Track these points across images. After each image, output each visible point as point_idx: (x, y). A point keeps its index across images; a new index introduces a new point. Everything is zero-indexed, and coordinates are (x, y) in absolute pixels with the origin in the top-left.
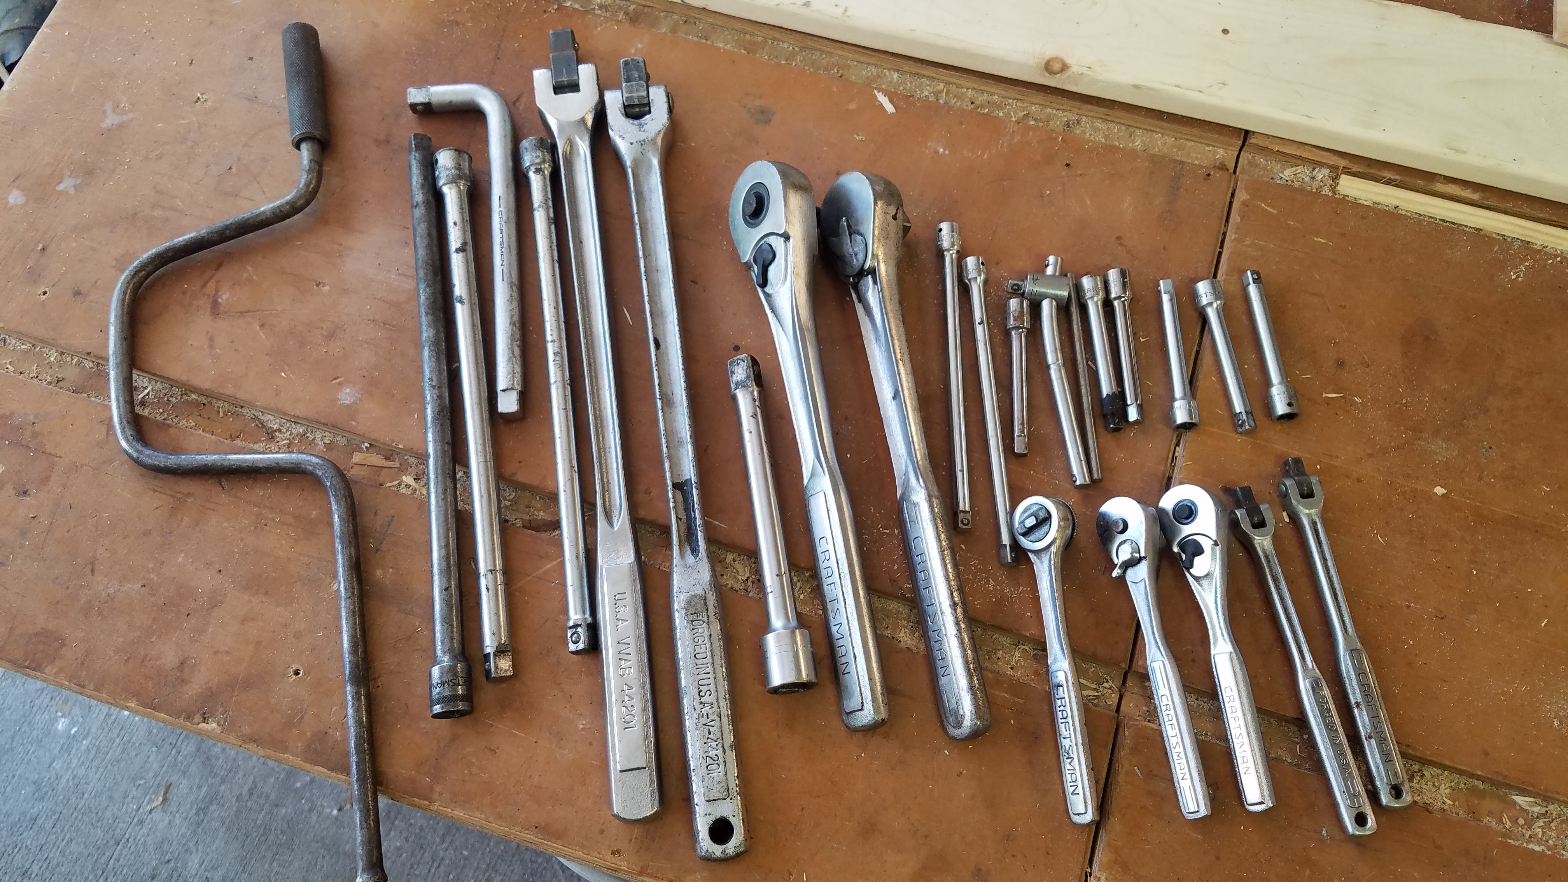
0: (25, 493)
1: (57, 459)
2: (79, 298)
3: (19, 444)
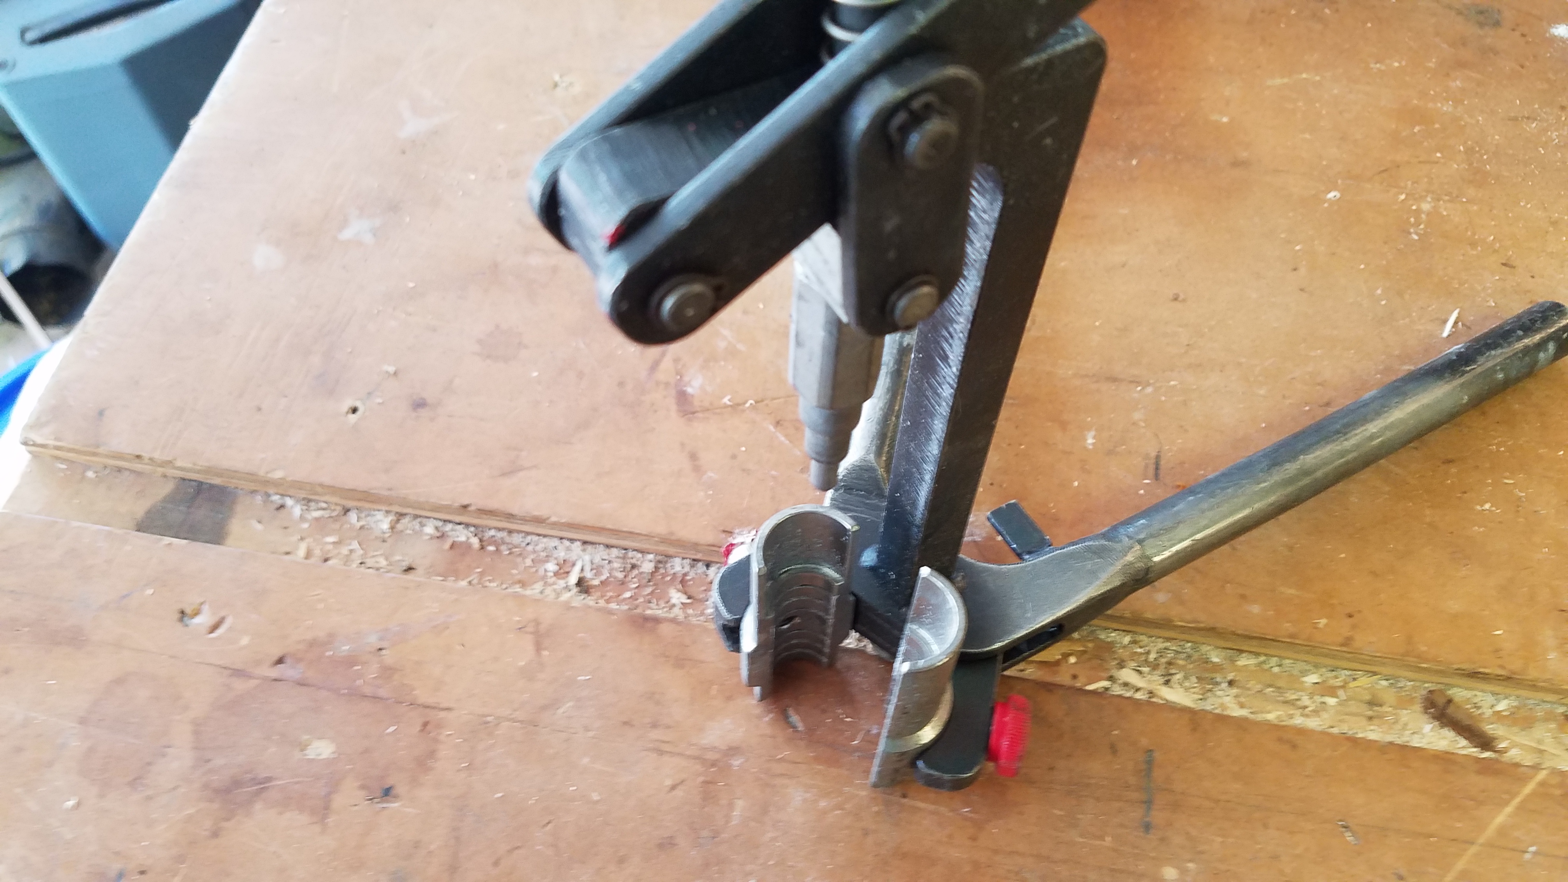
0: (387, 792)
1: (443, 714)
2: (424, 412)
3: (356, 695)
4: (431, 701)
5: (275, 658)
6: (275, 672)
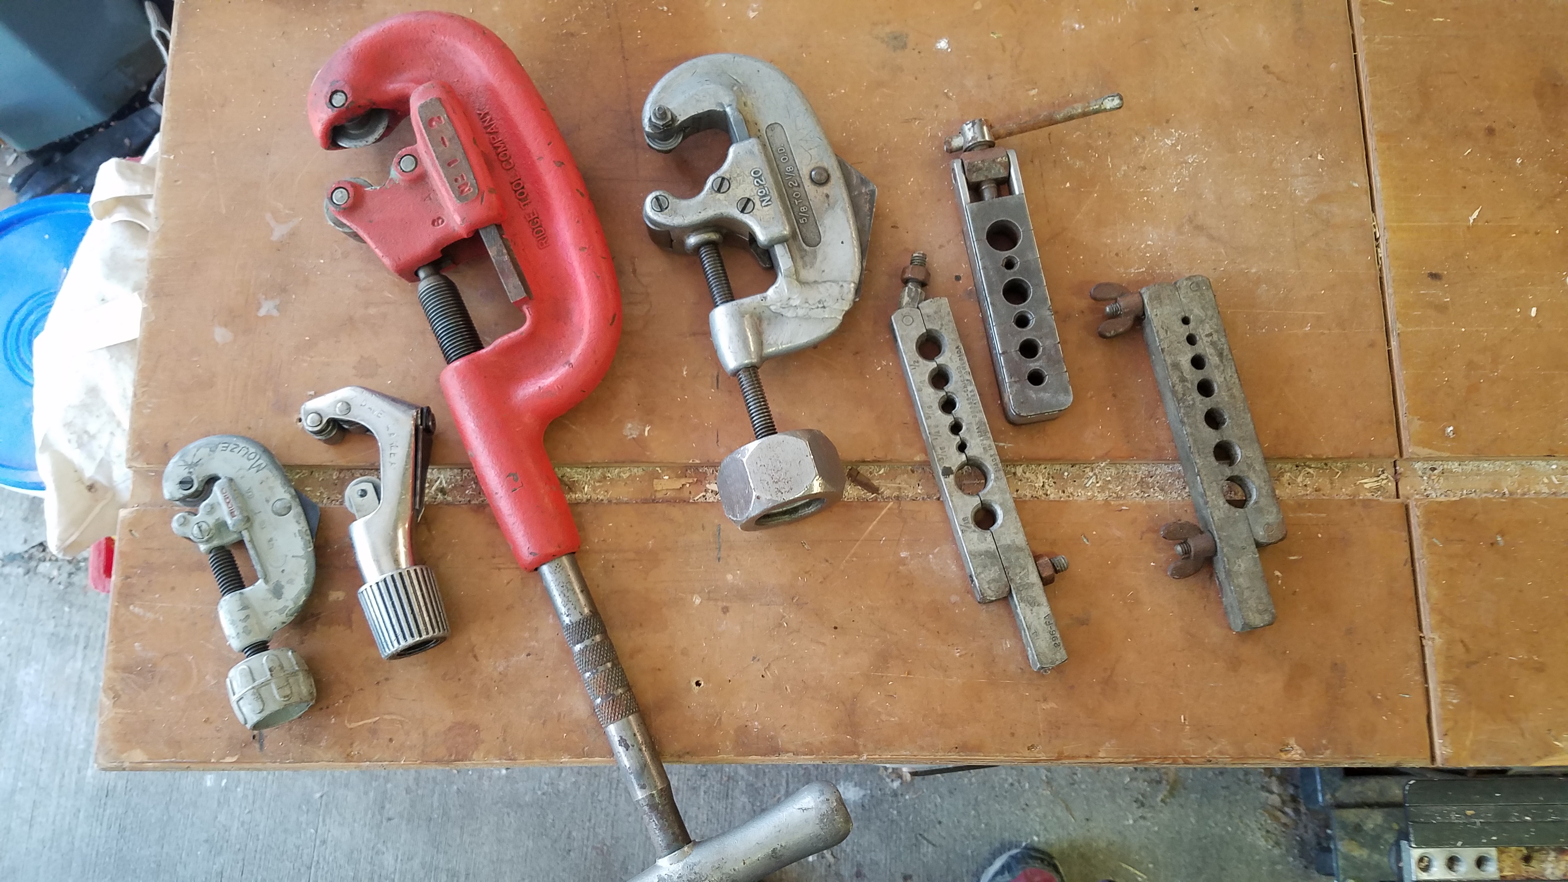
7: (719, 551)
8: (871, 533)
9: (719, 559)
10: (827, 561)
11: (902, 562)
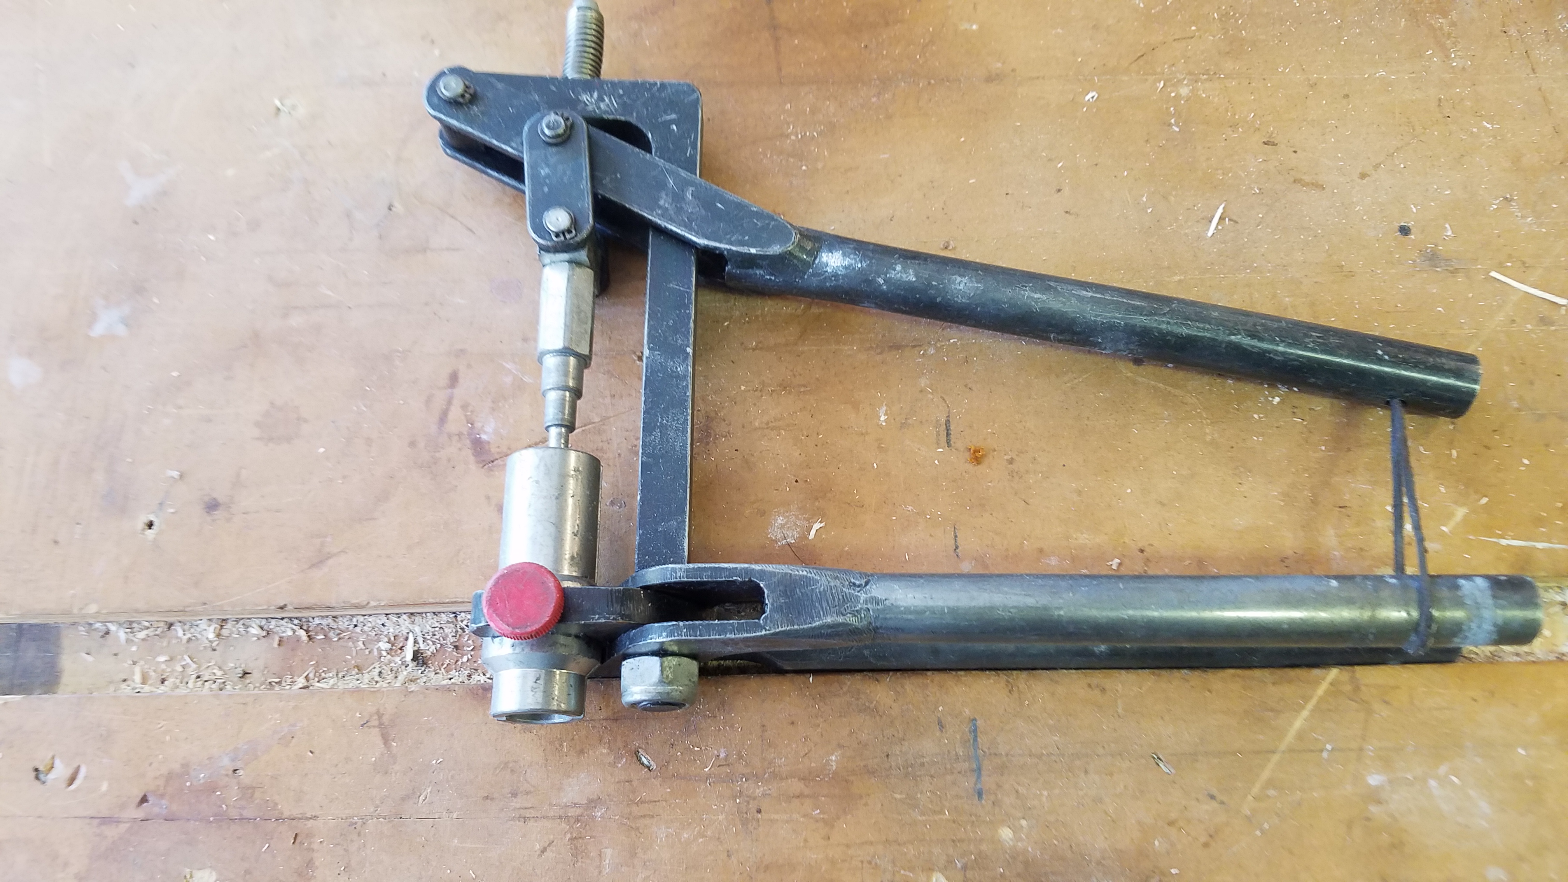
2: (218, 514)
3: (223, 819)
4: (295, 813)
5: (139, 799)
6: (140, 813)
7: (979, 776)
8: (1300, 736)
9: (980, 794)
10: (1212, 797)
11: (1374, 797)
